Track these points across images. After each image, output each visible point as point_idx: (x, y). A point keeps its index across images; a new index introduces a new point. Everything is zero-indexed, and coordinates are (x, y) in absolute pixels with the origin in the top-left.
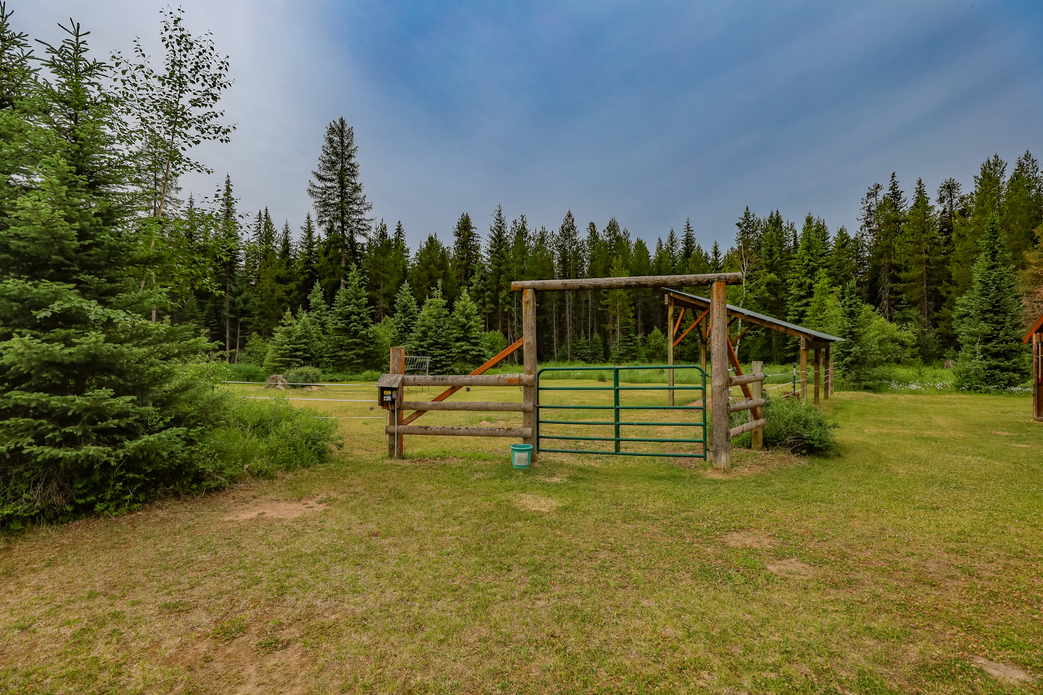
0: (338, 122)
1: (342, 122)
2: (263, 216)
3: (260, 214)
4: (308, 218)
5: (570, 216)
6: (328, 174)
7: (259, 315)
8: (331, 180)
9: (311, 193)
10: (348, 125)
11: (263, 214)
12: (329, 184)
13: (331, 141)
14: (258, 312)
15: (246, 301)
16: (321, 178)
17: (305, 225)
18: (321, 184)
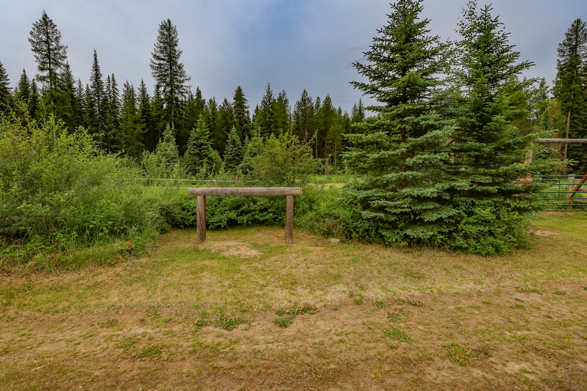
0: (167, 22)
1: (169, 22)
2: (111, 80)
3: (109, 77)
4: (142, 82)
5: (305, 92)
6: (162, 56)
7: (125, 144)
8: (164, 60)
9: (152, 67)
10: (173, 24)
11: (111, 78)
12: (162, 62)
13: (163, 34)
14: (124, 142)
15: (114, 135)
16: (158, 58)
17: (141, 87)
18: (157, 62)
